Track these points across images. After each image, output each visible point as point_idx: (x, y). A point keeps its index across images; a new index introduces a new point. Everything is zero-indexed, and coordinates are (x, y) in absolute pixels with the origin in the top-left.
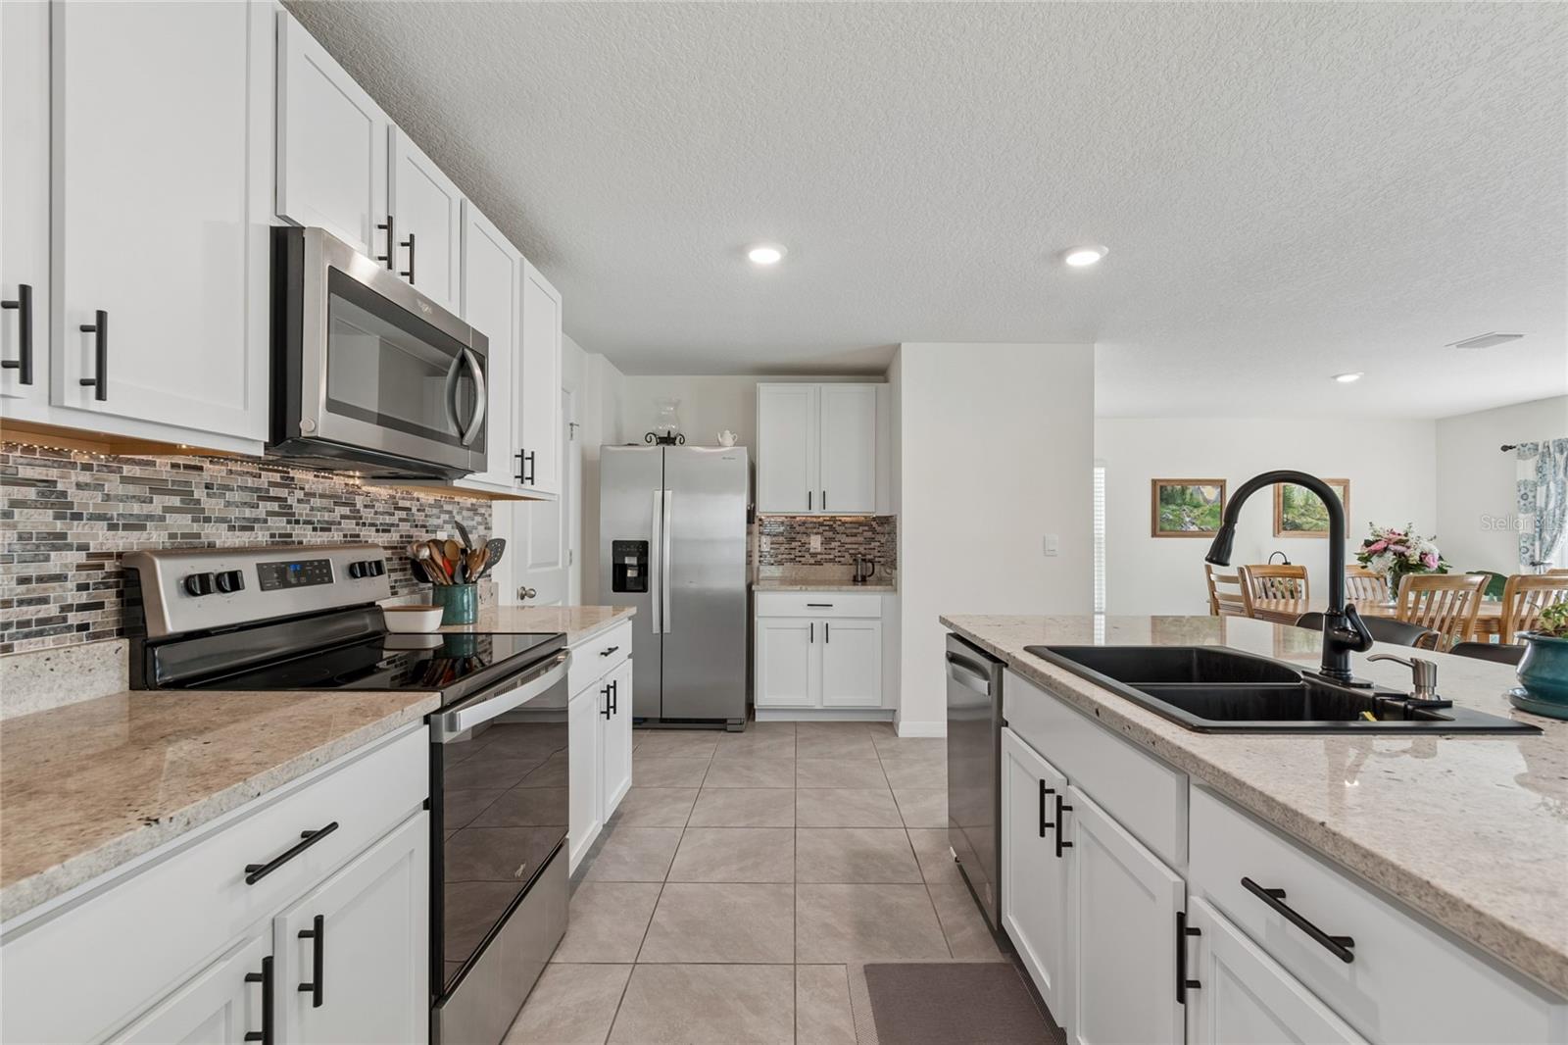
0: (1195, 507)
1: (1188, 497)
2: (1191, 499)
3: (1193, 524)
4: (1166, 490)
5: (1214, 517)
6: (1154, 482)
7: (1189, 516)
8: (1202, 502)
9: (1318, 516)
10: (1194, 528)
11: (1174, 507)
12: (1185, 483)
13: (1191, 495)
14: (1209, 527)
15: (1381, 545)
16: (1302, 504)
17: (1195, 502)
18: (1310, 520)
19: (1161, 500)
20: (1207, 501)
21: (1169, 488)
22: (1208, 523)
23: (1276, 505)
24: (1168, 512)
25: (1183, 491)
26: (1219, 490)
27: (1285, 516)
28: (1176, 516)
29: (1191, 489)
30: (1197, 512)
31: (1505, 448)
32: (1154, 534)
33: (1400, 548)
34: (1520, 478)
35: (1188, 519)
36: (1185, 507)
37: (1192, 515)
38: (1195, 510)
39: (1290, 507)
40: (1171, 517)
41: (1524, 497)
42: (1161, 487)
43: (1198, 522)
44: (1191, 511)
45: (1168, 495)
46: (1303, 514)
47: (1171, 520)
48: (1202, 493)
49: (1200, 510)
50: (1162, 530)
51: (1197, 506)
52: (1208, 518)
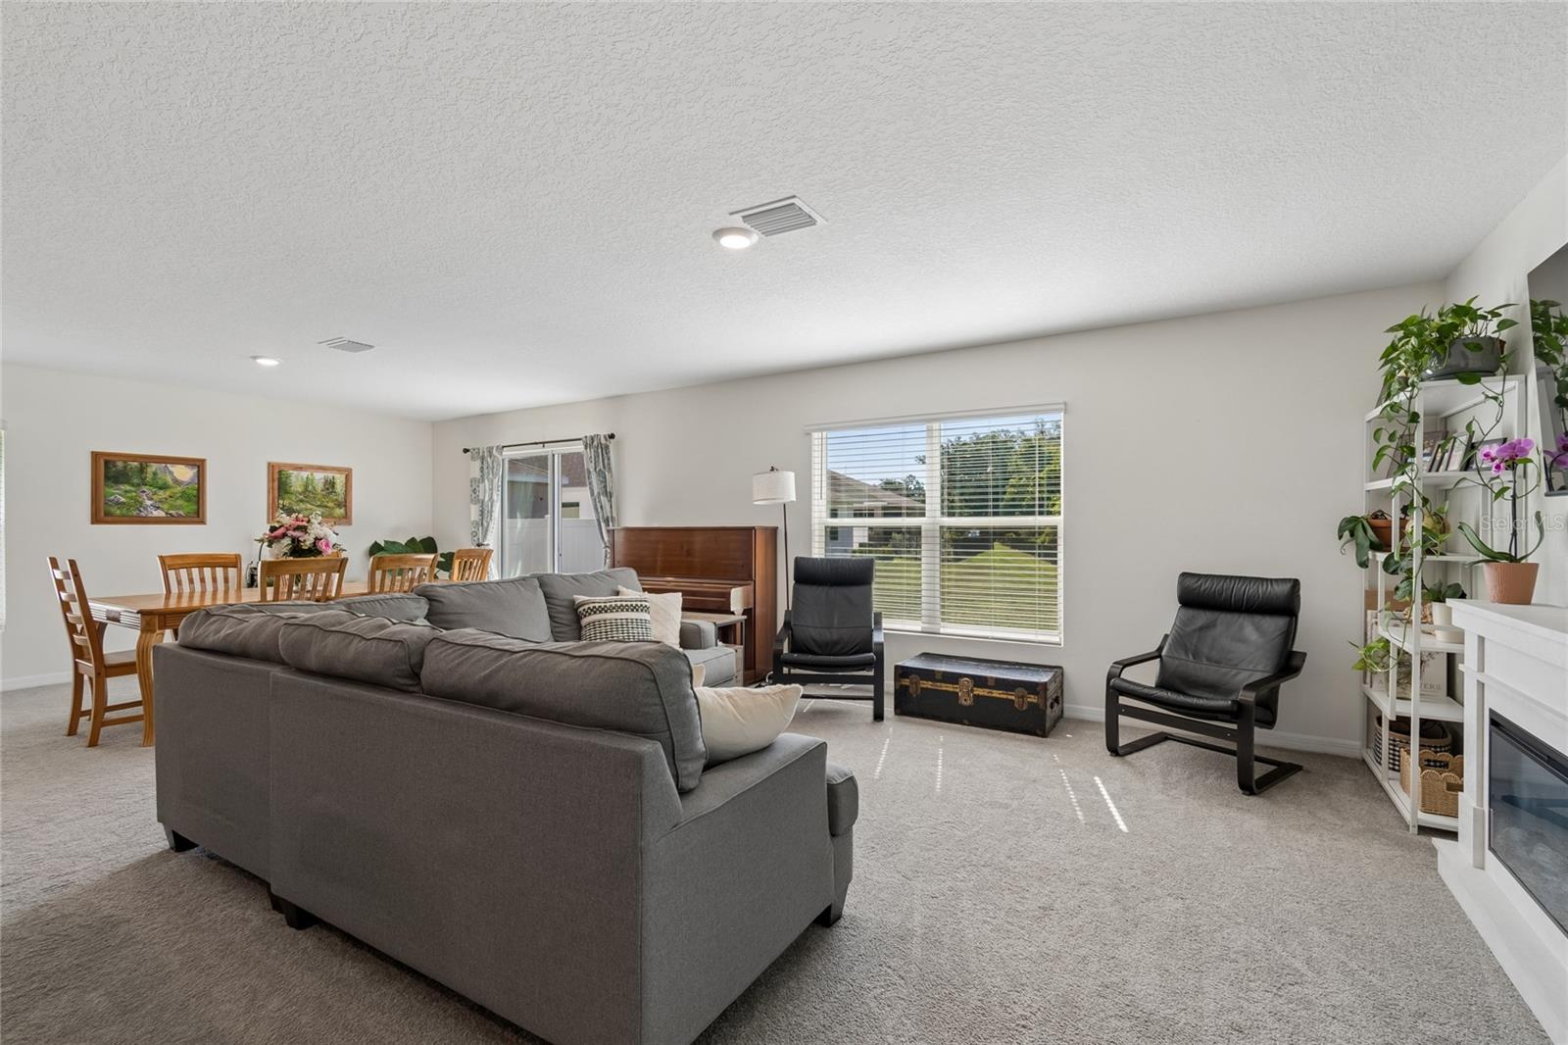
0: (161, 488)
1: (149, 476)
2: (154, 479)
3: (158, 508)
4: (115, 466)
5: (188, 500)
6: (95, 456)
7: (151, 499)
8: (170, 482)
9: (319, 503)
10: (157, 513)
11: (128, 488)
12: (145, 461)
13: (155, 474)
14: (181, 513)
15: (282, 530)
16: (300, 490)
17: (160, 482)
18: (309, 506)
19: (107, 478)
20: (177, 482)
21: (120, 464)
22: (179, 507)
23: (270, 490)
24: (118, 493)
25: (142, 470)
26: (196, 470)
27: (281, 502)
28: (131, 498)
29: (153, 467)
30: (162, 494)
31: (466, 451)
32: (97, 518)
33: (296, 534)
34: (472, 476)
35: (149, 503)
36: (144, 488)
37: (155, 497)
38: (161, 492)
39: (287, 492)
40: (123, 500)
41: (474, 491)
42: (107, 463)
43: (165, 506)
44: (155, 493)
45: (118, 472)
46: (301, 501)
47: (124, 503)
48: (171, 473)
49: (168, 493)
50: (107, 514)
51: (164, 487)
52: (179, 502)
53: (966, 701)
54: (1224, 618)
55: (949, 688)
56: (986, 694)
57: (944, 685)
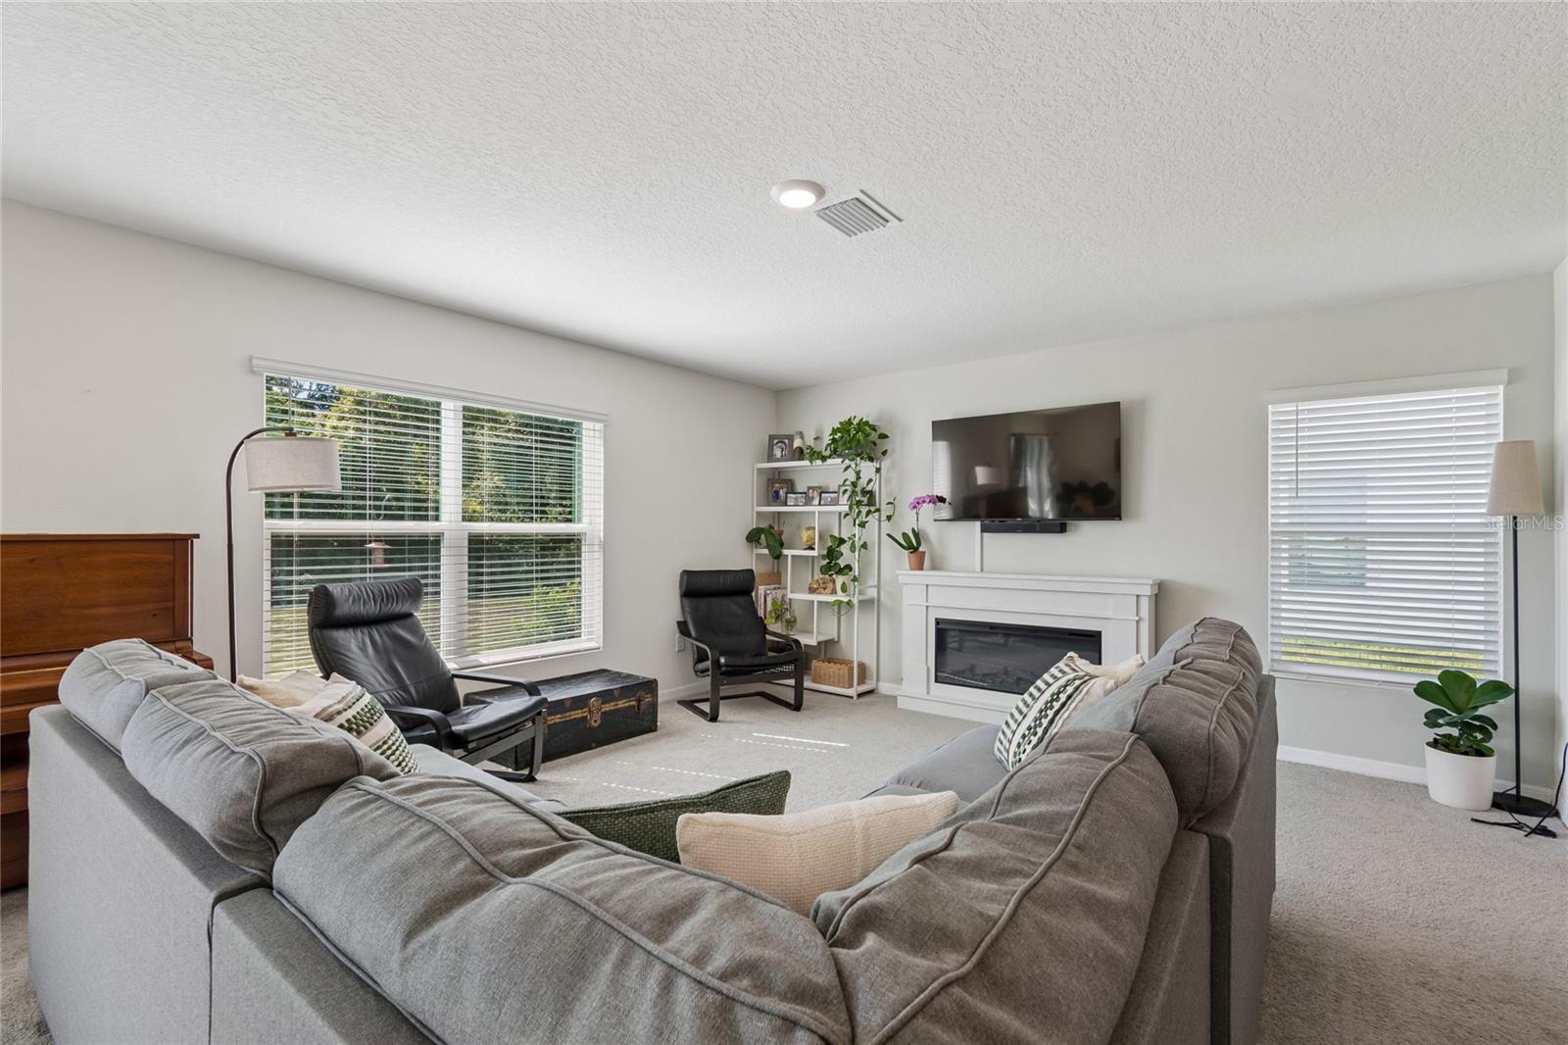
53: (595, 722)
54: (714, 601)
55: (577, 714)
56: (612, 708)
57: (573, 713)
